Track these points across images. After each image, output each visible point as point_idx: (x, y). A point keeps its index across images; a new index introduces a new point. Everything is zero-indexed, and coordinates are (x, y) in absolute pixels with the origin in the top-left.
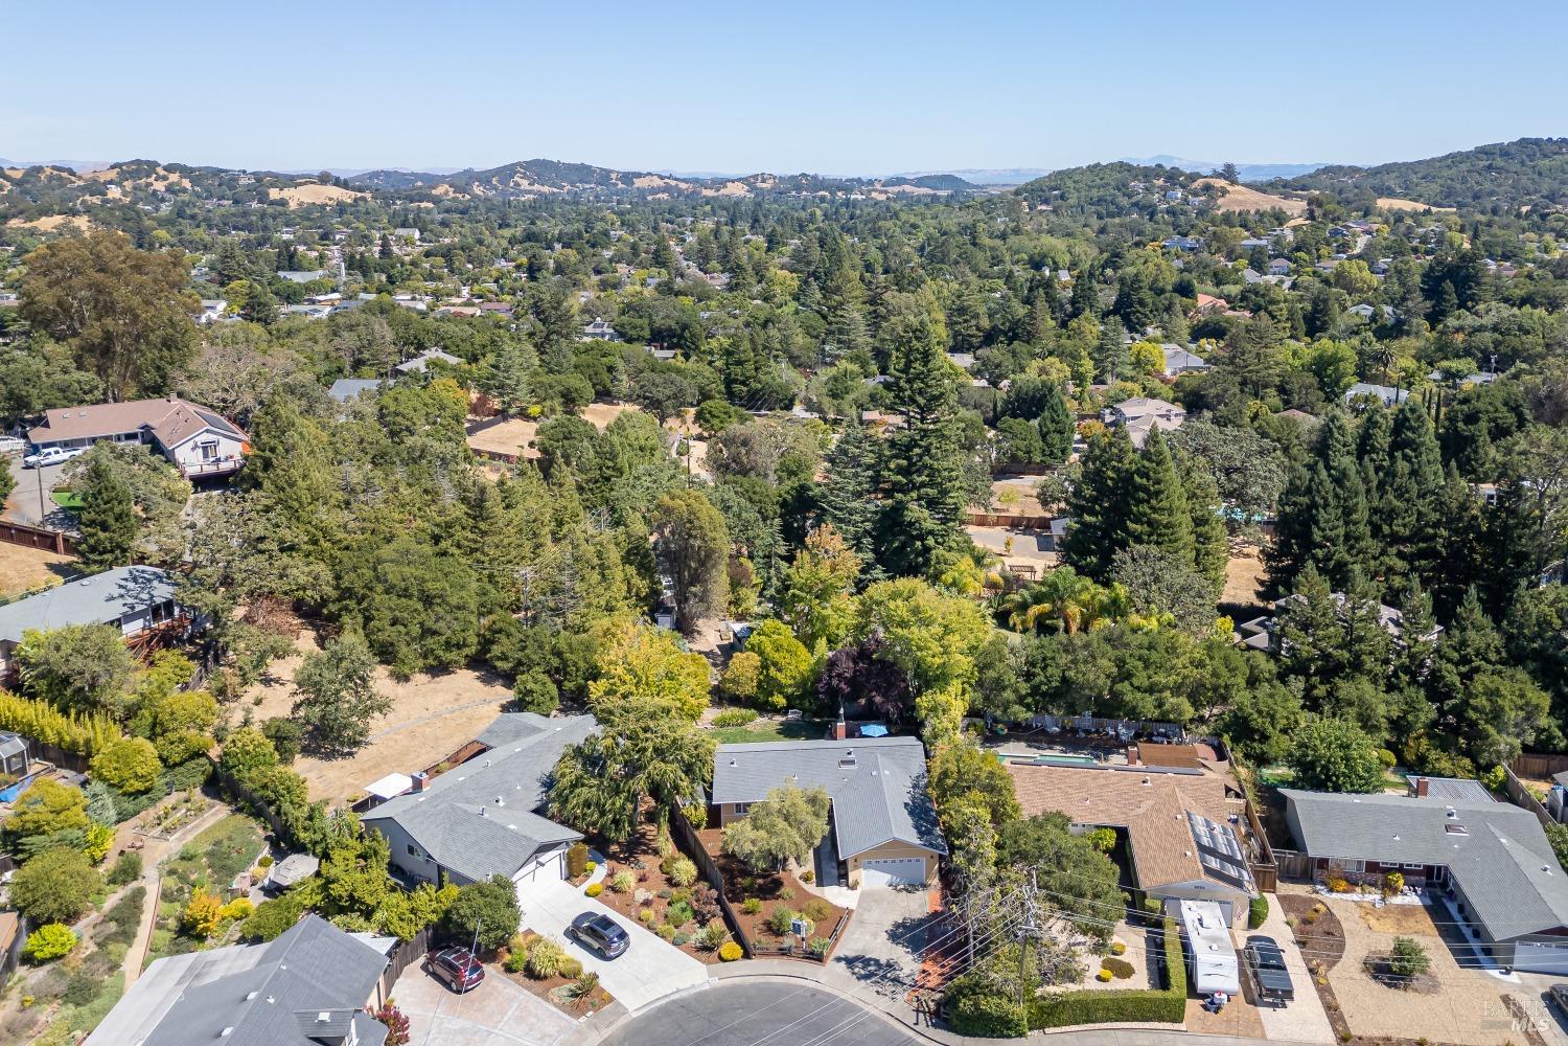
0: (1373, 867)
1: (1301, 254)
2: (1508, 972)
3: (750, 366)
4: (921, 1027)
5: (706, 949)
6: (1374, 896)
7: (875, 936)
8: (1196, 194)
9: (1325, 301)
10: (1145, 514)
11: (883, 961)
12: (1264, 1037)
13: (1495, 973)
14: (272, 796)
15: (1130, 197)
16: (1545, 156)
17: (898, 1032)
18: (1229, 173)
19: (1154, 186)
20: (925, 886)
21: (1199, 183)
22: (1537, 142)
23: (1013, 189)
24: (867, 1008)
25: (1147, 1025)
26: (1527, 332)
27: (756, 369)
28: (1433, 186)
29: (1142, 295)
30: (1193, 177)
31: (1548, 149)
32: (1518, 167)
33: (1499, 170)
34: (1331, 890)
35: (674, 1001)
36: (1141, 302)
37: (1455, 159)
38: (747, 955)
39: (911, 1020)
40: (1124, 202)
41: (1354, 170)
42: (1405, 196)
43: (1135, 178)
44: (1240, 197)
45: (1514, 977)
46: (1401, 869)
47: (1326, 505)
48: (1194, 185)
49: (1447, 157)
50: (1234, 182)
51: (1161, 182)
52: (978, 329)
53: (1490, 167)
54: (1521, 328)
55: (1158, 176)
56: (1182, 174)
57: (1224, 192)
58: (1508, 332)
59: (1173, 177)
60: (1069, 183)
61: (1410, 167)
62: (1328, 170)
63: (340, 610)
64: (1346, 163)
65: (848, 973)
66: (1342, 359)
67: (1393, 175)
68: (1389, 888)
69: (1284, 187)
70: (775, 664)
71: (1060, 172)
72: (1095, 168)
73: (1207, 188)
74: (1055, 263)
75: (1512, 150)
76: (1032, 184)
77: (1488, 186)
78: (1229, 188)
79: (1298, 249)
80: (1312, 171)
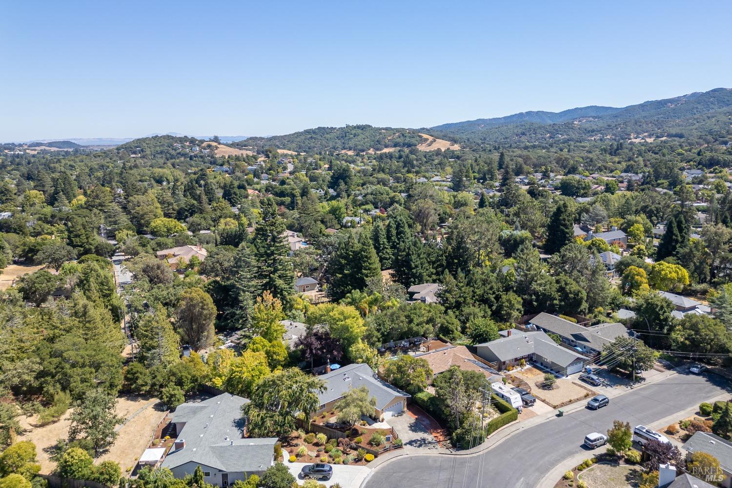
0: (516, 360)
1: (272, 172)
2: (567, 376)
3: (84, 237)
4: (454, 453)
5: (357, 461)
6: (519, 369)
7: (407, 433)
8: (205, 149)
9: (307, 188)
10: (367, 266)
11: (419, 439)
12: (537, 415)
13: (564, 378)
14: (107, 477)
15: (175, 150)
16: (327, 133)
17: (449, 457)
18: (216, 139)
19: (185, 145)
20: (404, 412)
21: (205, 144)
22: (324, 128)
23: (115, 147)
24: (432, 455)
25: (510, 424)
26: (382, 194)
27: (87, 238)
28: (294, 144)
29: (235, 190)
30: (202, 141)
31: (328, 131)
32: (320, 138)
33: (315, 138)
34: (509, 371)
35: (368, 482)
36: (235, 193)
37: (298, 134)
38: (376, 457)
39: (449, 453)
40: (173, 152)
41: (261, 139)
42: (284, 149)
43: (176, 142)
44: (224, 150)
45: (569, 377)
46: (523, 358)
47: (413, 254)
48: (203, 145)
49: (295, 133)
50: (220, 144)
51: (188, 144)
52: (173, 210)
53: (311, 137)
54: (380, 193)
55: (186, 141)
56: (197, 140)
57: (217, 148)
58: (376, 195)
59: (193, 141)
60: (144, 144)
61: (283, 137)
62: (251, 138)
63: (41, 384)
64: (258, 136)
65: (412, 447)
66: (340, 208)
67: (277, 141)
68: (522, 365)
69: (237, 145)
70: (274, 353)
71: (138, 140)
72: (156, 138)
73: (209, 146)
74: (167, 180)
75: (317, 131)
76: (125, 145)
77: (312, 144)
78: (219, 146)
79: (270, 169)
80: (245, 139)
